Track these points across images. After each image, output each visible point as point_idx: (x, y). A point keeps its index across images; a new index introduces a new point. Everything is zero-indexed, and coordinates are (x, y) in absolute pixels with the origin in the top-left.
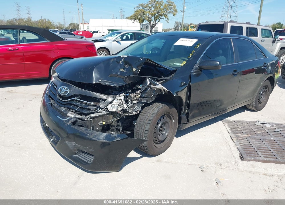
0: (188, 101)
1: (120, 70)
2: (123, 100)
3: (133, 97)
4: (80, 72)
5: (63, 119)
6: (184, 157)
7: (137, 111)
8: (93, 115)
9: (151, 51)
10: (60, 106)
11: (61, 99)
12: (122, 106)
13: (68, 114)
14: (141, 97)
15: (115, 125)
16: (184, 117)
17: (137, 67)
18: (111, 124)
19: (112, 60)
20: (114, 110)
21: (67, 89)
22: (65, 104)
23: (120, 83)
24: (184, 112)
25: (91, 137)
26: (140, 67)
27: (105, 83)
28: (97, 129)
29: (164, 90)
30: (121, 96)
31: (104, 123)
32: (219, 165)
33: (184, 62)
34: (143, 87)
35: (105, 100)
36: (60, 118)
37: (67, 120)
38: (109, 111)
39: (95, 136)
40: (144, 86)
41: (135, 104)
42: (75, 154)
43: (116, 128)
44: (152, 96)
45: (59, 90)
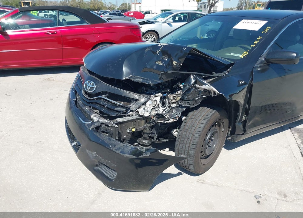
0: (247, 106)
1: (157, 63)
2: (158, 102)
3: (171, 99)
4: (108, 64)
5: (85, 123)
6: (235, 179)
7: (176, 117)
8: (120, 120)
9: (206, 35)
10: (85, 105)
11: (87, 96)
12: (157, 109)
13: (92, 117)
14: (181, 99)
15: (148, 132)
16: (240, 126)
17: (178, 60)
18: (143, 130)
19: (147, 50)
20: (147, 114)
21: (93, 85)
22: (90, 103)
23: (155, 81)
24: (240, 120)
25: (114, 150)
26: (182, 60)
27: (137, 79)
28: (125, 136)
29: (214, 92)
30: (157, 97)
31: (134, 130)
32: (282, 196)
33: (245, 52)
34: (184, 86)
35: (137, 100)
36: (82, 121)
37: (89, 124)
38: (140, 116)
39: (119, 149)
40: (186, 86)
41: (173, 107)
42: (97, 166)
43: (149, 136)
44: (196, 99)
45: (84, 86)
